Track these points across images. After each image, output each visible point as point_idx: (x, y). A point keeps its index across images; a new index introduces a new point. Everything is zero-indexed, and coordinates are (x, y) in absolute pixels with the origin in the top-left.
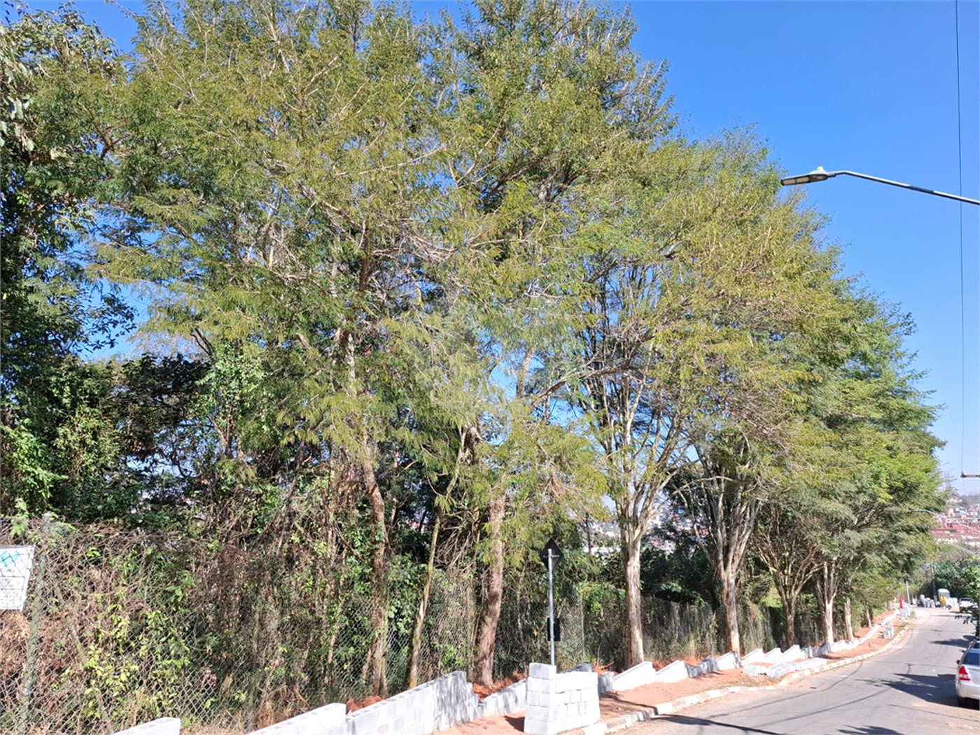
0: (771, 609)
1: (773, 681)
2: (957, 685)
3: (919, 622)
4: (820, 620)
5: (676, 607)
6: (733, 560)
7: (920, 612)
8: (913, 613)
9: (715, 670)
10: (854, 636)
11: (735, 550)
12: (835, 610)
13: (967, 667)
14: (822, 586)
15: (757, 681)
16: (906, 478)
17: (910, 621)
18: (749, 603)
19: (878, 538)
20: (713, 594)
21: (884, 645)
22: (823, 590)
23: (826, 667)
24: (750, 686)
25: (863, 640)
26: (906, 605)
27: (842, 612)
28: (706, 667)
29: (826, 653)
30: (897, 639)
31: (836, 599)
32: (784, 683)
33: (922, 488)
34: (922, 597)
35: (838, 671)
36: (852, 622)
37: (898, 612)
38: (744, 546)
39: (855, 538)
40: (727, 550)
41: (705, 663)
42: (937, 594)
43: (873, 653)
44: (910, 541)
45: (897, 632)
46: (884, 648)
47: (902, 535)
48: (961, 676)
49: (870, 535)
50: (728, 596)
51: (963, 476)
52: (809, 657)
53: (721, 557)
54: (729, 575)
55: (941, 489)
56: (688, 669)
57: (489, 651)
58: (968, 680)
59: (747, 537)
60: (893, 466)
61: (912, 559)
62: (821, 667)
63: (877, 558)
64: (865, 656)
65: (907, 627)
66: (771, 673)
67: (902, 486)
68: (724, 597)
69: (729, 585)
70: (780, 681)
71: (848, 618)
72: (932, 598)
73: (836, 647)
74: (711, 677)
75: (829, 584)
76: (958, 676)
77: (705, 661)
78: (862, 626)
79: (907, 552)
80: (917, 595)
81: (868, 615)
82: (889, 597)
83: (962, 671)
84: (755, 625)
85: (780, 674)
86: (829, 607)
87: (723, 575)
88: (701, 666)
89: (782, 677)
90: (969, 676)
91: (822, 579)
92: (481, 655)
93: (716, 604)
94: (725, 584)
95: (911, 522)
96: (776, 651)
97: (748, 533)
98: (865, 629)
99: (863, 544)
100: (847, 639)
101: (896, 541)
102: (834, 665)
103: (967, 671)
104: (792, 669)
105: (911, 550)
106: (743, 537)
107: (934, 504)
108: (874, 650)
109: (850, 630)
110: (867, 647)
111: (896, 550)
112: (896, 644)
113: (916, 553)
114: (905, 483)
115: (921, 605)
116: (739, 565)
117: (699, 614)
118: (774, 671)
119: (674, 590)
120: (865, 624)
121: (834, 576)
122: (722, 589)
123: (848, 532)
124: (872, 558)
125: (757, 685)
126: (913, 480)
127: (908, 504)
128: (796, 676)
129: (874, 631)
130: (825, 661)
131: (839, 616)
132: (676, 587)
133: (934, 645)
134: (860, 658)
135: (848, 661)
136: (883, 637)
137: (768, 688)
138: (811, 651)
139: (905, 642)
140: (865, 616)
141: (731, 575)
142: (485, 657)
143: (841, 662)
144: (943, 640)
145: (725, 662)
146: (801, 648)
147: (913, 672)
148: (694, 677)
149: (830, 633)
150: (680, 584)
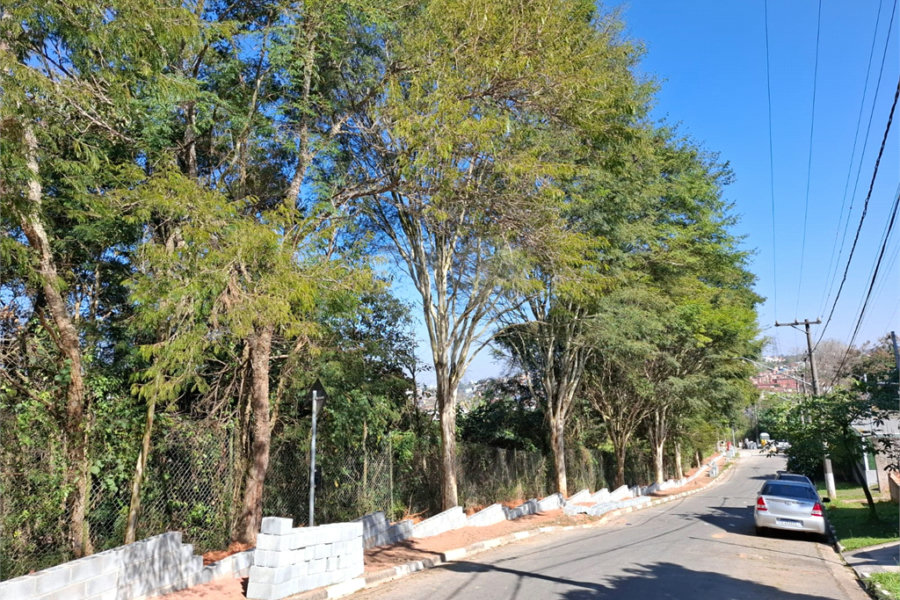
0: (605, 454)
1: (592, 519)
2: (755, 515)
3: (742, 461)
4: (650, 462)
5: (502, 452)
6: (562, 408)
7: (744, 454)
8: (737, 454)
9: (537, 511)
10: (684, 475)
11: (564, 397)
12: (666, 453)
13: (764, 497)
14: (654, 432)
15: (575, 520)
16: (725, 327)
17: (733, 461)
18: (582, 448)
19: (699, 384)
20: (544, 440)
21: (708, 482)
22: (654, 436)
23: (650, 504)
24: (568, 525)
25: (691, 479)
26: (731, 448)
27: (674, 455)
28: (527, 509)
29: (655, 491)
30: (721, 477)
31: (666, 443)
32: (604, 521)
33: (741, 336)
34: (747, 440)
35: (659, 508)
36: (682, 464)
37: (724, 454)
38: (572, 393)
39: (678, 384)
40: (556, 398)
41: (526, 505)
42: (759, 437)
43: (698, 490)
44: (728, 386)
45: (721, 471)
46: (709, 485)
47: (722, 381)
48: (759, 506)
49: (691, 381)
50: (556, 441)
51: (777, 325)
52: (638, 496)
53: (550, 405)
54: (558, 421)
55: (758, 338)
56: (506, 512)
57: (255, 506)
58: (765, 509)
59: (575, 385)
60: (714, 316)
61: (730, 403)
62: (645, 504)
63: (699, 402)
64: (689, 493)
65: (730, 467)
66: (591, 511)
67: (722, 334)
68: (553, 442)
69: (558, 430)
70: (600, 518)
71: (679, 459)
72: (755, 441)
73: (664, 486)
74: (530, 518)
75: (660, 430)
76: (757, 506)
77: (527, 503)
78: (692, 467)
79: (725, 395)
80: (742, 439)
81: (697, 457)
82: (713, 440)
83: (760, 501)
84: (587, 468)
85: (601, 512)
86: (660, 450)
87: (553, 421)
88: (522, 508)
89: (602, 516)
90: (766, 506)
91: (654, 426)
92: (245, 511)
93: (546, 450)
94: (554, 430)
95: (729, 368)
96: (605, 491)
97: (577, 381)
98: (695, 469)
99: (685, 390)
100: (677, 478)
101: (716, 386)
102: (658, 501)
103: (765, 501)
104: (614, 507)
105: (729, 393)
106: (572, 385)
107: (751, 352)
108: (699, 487)
109: (680, 470)
110: (693, 485)
111: (715, 394)
112: (720, 481)
113: (733, 397)
114: (725, 333)
115: (745, 447)
116: (567, 411)
117: (528, 459)
118: (595, 510)
119: (507, 437)
120: (694, 465)
121: (665, 422)
122: (552, 434)
123: (672, 379)
124: (694, 402)
125: (574, 524)
126: (732, 328)
127: (727, 352)
128: (618, 513)
129: (702, 470)
130: (649, 498)
131: (669, 459)
132: (509, 434)
133: (751, 480)
134: (684, 494)
135: (672, 497)
136: (708, 475)
137: (585, 526)
138: (639, 489)
139: (727, 479)
140: (694, 458)
141: (559, 421)
142: (250, 513)
143: (665, 499)
144: (758, 475)
145: (549, 503)
146: (629, 487)
147: (727, 505)
148: (513, 520)
149: (660, 473)
150: (514, 431)
